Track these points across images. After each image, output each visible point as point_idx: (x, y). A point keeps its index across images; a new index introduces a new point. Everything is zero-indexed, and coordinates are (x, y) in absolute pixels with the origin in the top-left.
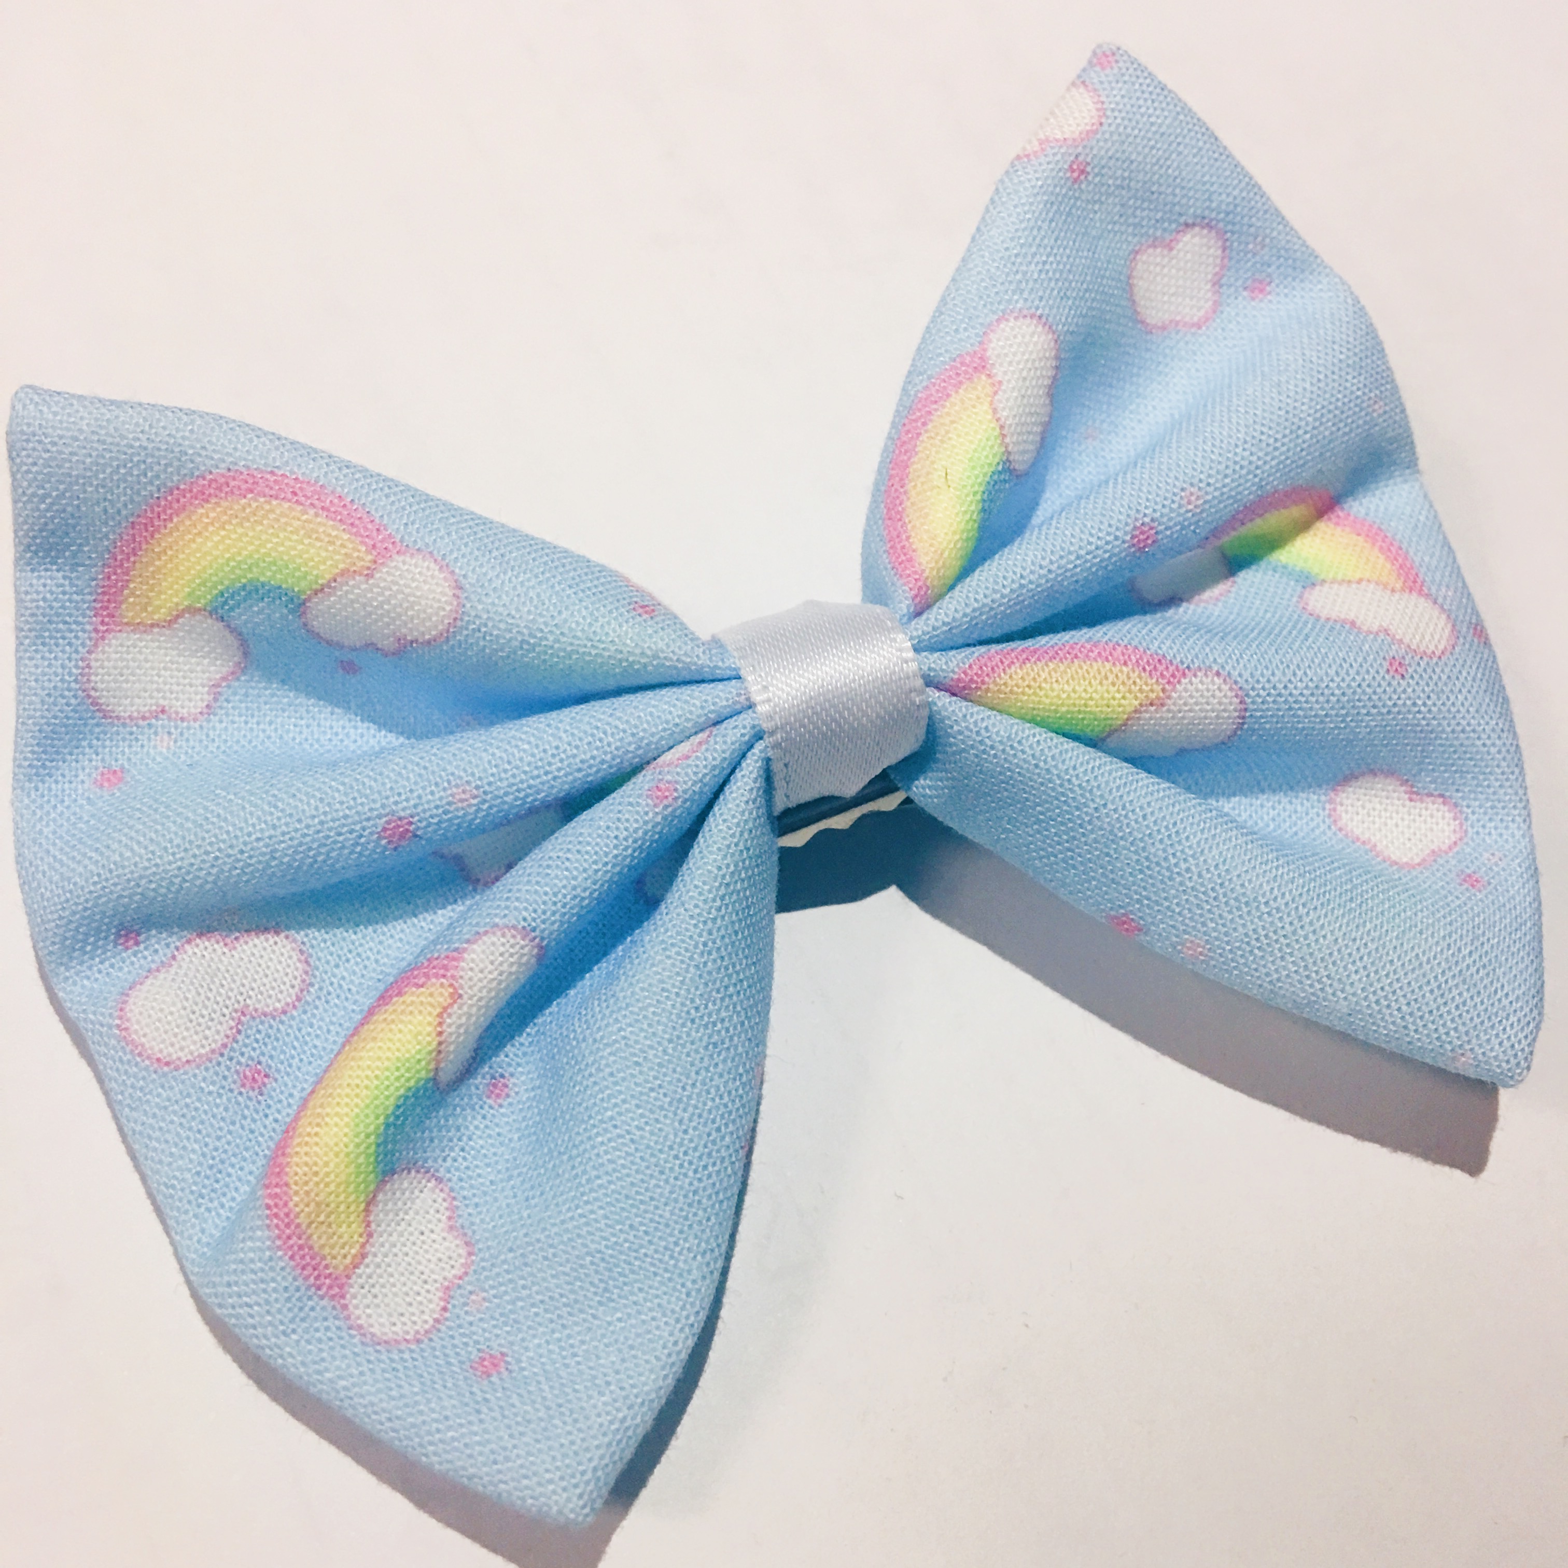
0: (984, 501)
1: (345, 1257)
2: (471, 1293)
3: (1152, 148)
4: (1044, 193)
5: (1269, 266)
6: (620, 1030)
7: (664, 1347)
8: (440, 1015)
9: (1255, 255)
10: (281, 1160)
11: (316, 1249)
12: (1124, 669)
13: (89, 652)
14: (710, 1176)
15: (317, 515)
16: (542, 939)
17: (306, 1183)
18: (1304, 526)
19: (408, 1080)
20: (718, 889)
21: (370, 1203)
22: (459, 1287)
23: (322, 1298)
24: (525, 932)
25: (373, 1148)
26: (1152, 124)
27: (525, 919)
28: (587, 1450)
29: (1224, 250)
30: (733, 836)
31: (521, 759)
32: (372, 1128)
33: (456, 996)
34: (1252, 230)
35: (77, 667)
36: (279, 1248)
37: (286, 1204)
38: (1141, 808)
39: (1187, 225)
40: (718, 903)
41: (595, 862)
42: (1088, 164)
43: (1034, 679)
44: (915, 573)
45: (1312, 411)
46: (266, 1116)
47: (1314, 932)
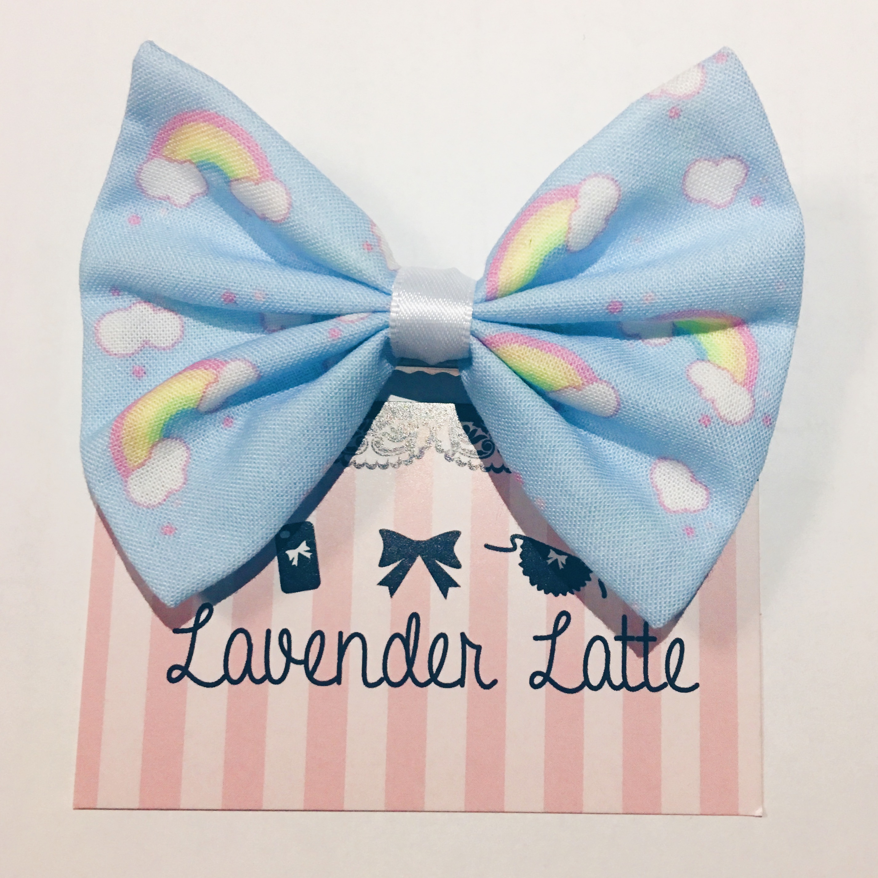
0: (545, 260)
1: (135, 462)
2: (177, 499)
3: (723, 113)
4: (649, 119)
5: (767, 192)
6: (274, 424)
7: (234, 557)
8: (207, 385)
9: (761, 184)
10: (125, 413)
11: (125, 454)
12: (569, 366)
13: (144, 163)
14: (282, 500)
15: (244, 148)
16: (261, 372)
17: (130, 427)
18: (723, 327)
19: (185, 405)
20: (339, 385)
21: (154, 445)
22: (174, 494)
23: (119, 474)
24: (254, 366)
25: (162, 425)
26: (729, 101)
27: (256, 361)
28: (184, 581)
29: (746, 175)
30: (356, 365)
31: (289, 290)
32: (163, 418)
33: (216, 381)
34: (764, 171)
35: (137, 167)
36: (110, 447)
37: (119, 432)
38: (543, 432)
39: (730, 156)
40: (337, 391)
41: (295, 351)
42: (682, 111)
43: (522, 354)
44: (494, 281)
45: (738, 278)
46: (137, 389)
47: (593, 521)
